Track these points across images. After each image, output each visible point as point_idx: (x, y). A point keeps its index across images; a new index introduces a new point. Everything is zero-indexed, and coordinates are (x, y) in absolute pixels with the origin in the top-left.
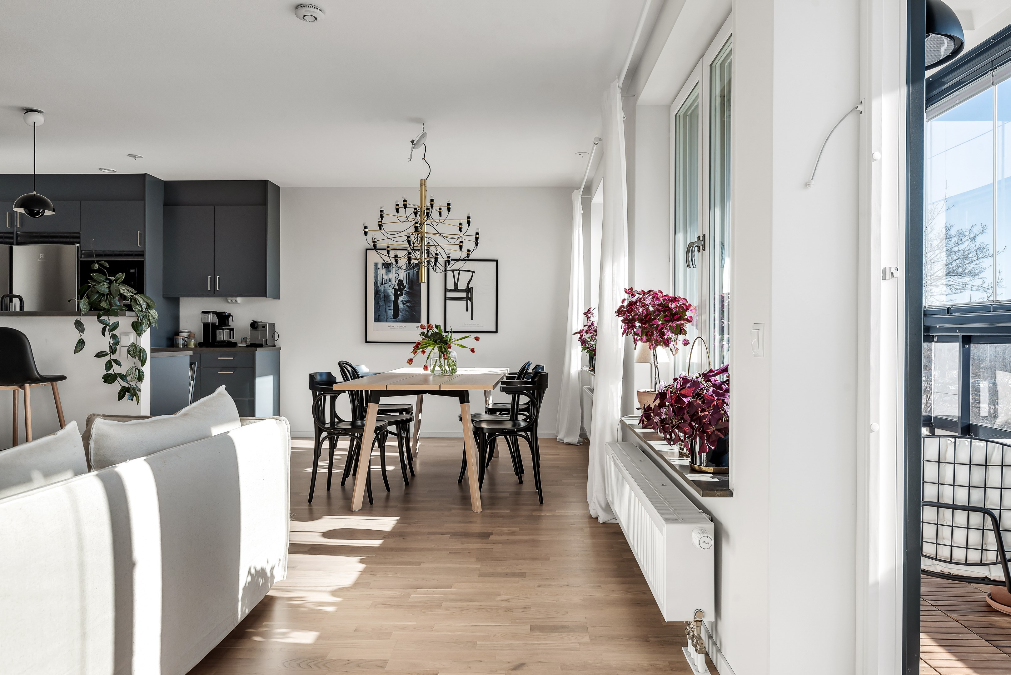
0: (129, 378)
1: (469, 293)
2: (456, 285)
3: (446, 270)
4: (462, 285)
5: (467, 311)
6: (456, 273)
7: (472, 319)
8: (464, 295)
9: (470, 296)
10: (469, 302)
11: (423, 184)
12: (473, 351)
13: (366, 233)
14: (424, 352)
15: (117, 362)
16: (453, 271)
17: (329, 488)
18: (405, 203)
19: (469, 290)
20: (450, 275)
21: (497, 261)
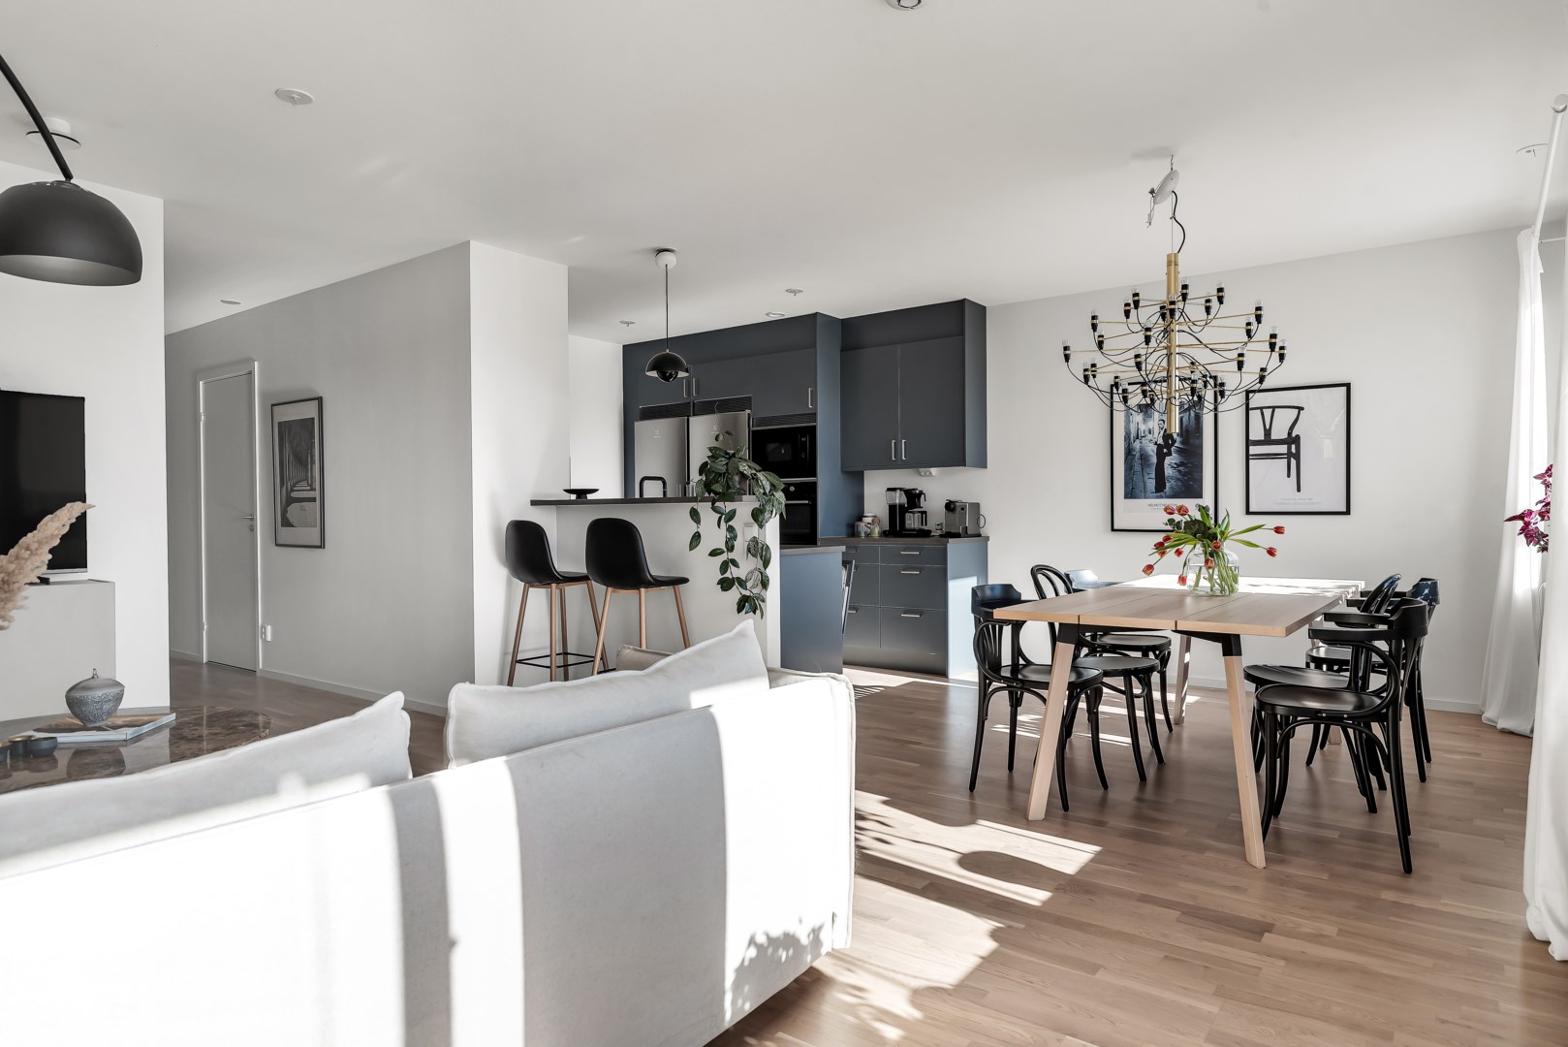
0: (749, 585)
1: (1293, 446)
2: (1268, 432)
3: (1248, 409)
4: (1279, 432)
5: (1289, 476)
6: (1268, 413)
7: (1299, 490)
8: (1283, 449)
9: (1293, 450)
10: (1293, 462)
11: (1172, 262)
12: (1271, 552)
13: (1067, 358)
14: (1179, 553)
15: (734, 563)
16: (1261, 409)
17: (1011, 767)
18: (1136, 298)
19: (1292, 440)
20: (1255, 416)
21: (1348, 386)
